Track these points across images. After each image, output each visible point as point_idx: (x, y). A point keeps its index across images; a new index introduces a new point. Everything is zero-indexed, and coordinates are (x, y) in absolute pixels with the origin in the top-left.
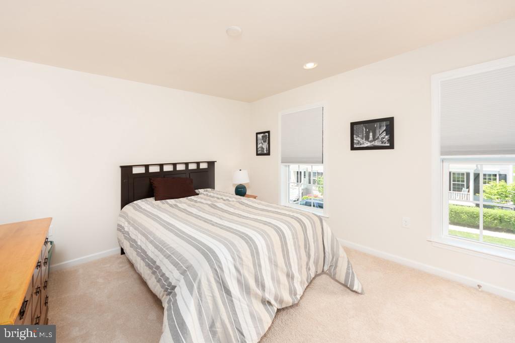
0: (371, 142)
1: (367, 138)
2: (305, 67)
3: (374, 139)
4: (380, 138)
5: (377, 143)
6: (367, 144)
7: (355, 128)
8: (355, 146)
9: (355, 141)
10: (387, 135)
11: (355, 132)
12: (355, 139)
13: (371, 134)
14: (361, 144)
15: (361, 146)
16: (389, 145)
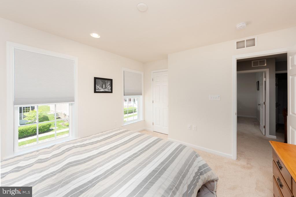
0: (104, 89)
1: (102, 87)
2: (91, 35)
3: (105, 88)
4: (108, 87)
5: (106, 90)
6: (102, 90)
7: (96, 81)
8: (97, 91)
9: (96, 88)
10: (110, 86)
11: (96, 83)
12: (96, 86)
13: (104, 85)
14: (99, 90)
15: (100, 91)
16: (111, 91)
